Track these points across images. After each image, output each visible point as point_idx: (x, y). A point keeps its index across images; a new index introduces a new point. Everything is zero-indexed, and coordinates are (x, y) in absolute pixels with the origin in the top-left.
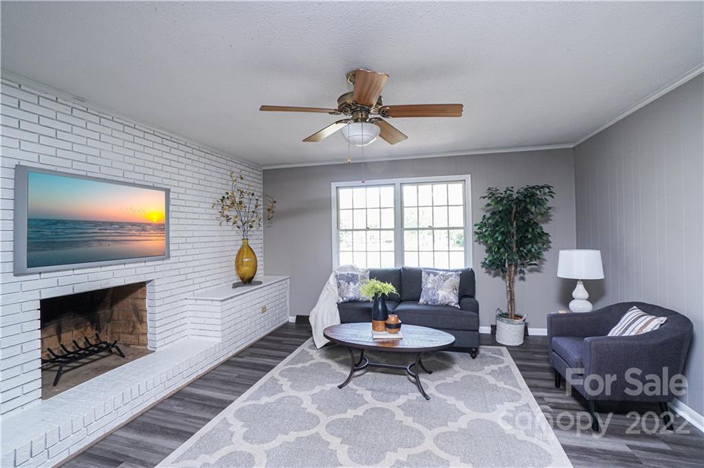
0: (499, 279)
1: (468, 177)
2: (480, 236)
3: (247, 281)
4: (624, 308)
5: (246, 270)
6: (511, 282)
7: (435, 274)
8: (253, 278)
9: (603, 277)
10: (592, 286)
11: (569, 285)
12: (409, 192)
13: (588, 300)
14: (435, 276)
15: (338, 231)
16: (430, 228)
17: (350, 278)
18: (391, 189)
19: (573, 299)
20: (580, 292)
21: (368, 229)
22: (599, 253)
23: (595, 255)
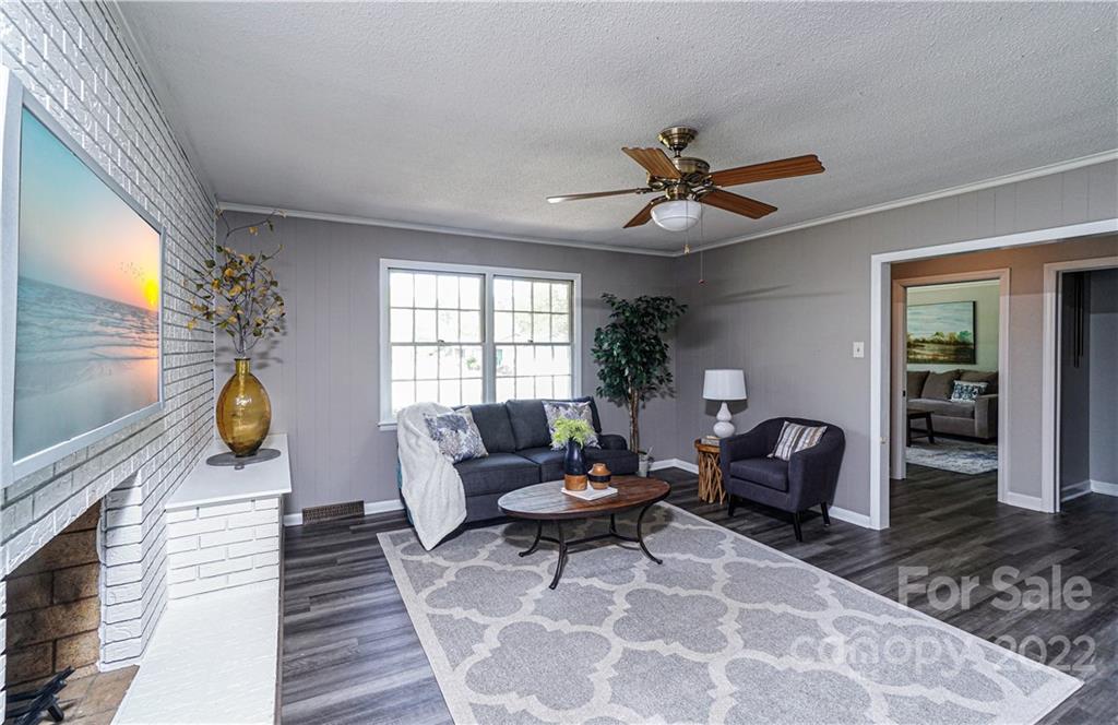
0: (623, 406)
1: (577, 278)
2: (601, 354)
3: (246, 452)
5: (244, 429)
6: (635, 411)
7: (566, 407)
8: (259, 443)
9: (745, 397)
11: (713, 406)
12: (502, 290)
13: (730, 422)
14: (567, 409)
15: (390, 345)
16: (531, 343)
17: (455, 424)
18: (477, 281)
19: (718, 421)
20: (724, 413)
21: (441, 343)
22: (741, 372)
23: (739, 374)
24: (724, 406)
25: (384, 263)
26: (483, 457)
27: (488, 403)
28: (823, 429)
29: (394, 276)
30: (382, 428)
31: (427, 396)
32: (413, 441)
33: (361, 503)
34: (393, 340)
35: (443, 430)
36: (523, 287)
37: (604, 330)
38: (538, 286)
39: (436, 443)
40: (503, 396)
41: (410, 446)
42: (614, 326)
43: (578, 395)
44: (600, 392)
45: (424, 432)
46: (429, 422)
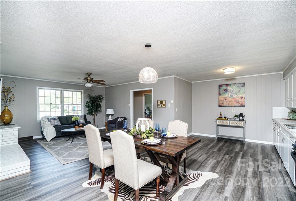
0: (92, 116)
1: (83, 91)
2: (87, 106)
4: (118, 118)
6: (94, 117)
9: (113, 114)
10: (112, 115)
11: (108, 115)
12: (65, 93)
15: (39, 104)
16: (72, 104)
17: (54, 119)
18: (59, 92)
19: (109, 118)
20: (110, 117)
21: (51, 104)
22: (113, 109)
23: (113, 110)
24: (110, 115)
25: (38, 87)
26: (60, 125)
27: (62, 116)
28: (124, 118)
29: (40, 90)
30: (37, 121)
31: (48, 114)
32: (44, 122)
33: (32, 136)
34: (40, 103)
35: (51, 120)
36: (70, 93)
37: (88, 101)
38: (74, 93)
39: (50, 123)
40: (66, 114)
41: (44, 123)
42: (90, 101)
43: (83, 114)
44: (87, 114)
45: (47, 121)
46: (48, 119)
